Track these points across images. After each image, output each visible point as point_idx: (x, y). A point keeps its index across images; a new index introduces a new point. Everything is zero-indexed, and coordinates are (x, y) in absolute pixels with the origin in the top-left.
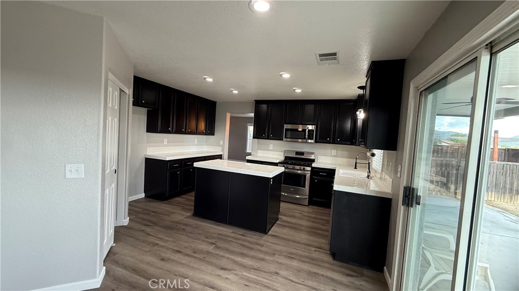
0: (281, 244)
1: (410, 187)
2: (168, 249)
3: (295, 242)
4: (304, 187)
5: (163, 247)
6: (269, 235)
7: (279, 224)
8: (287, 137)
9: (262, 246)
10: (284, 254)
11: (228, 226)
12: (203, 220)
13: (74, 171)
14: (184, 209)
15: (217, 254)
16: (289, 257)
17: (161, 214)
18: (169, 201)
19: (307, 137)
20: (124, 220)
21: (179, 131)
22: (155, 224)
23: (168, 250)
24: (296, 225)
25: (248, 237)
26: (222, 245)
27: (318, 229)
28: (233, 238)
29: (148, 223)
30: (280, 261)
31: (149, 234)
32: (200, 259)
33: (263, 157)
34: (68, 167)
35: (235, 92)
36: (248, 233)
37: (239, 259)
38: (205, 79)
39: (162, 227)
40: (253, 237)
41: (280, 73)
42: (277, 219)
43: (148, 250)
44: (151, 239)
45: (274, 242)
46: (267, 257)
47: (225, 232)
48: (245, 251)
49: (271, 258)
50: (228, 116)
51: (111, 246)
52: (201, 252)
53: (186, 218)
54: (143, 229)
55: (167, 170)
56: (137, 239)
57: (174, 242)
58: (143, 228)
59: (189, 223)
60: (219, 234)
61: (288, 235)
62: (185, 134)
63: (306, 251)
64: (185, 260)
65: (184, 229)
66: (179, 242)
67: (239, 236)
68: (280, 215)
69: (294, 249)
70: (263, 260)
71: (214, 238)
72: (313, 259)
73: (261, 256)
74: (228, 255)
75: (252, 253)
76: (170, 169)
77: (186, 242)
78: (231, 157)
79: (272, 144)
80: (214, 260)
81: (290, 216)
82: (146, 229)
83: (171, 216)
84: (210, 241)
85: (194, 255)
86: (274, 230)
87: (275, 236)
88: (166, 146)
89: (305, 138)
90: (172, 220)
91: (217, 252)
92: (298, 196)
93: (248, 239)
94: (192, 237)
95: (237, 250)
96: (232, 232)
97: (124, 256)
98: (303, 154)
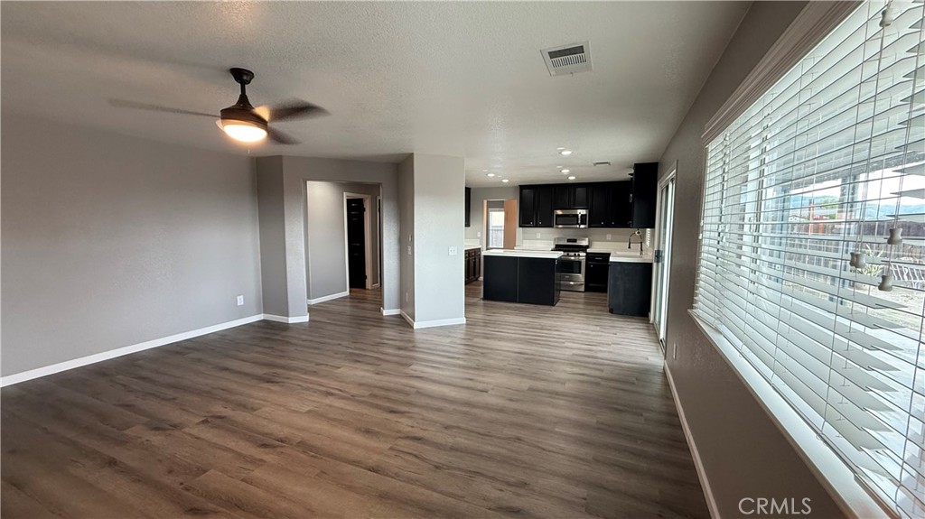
4: (580, 273)
8: (557, 223)
19: (579, 222)
50: (485, 202)
79: (540, 232)
81: (570, 298)
89: (577, 224)
92: (572, 283)
98: (575, 241)
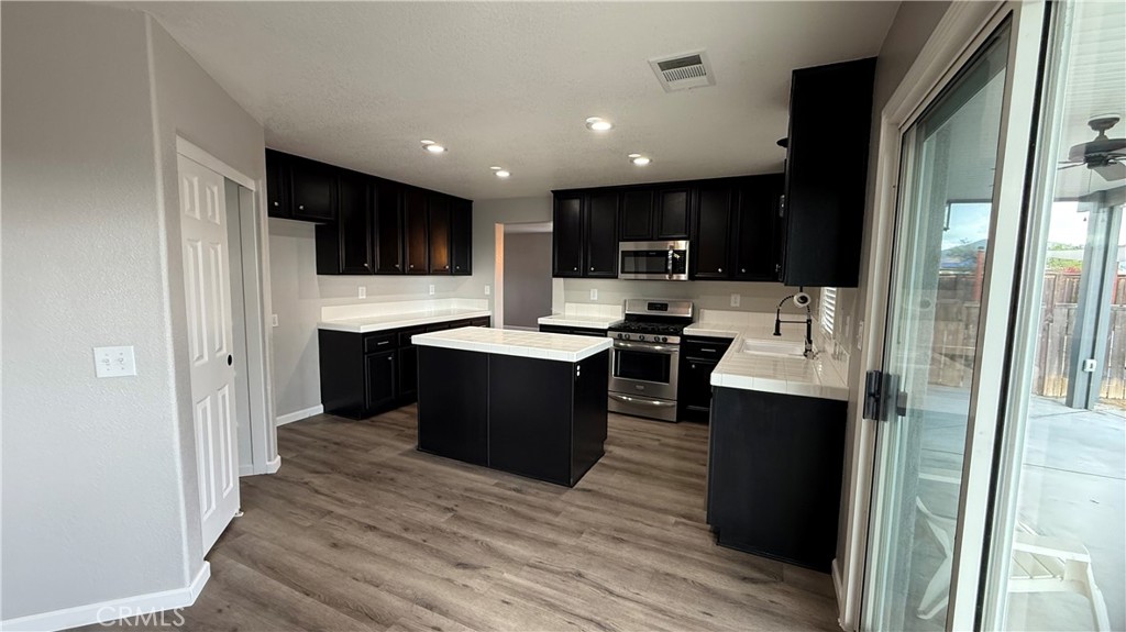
0: (601, 508)
1: (881, 374)
2: (350, 521)
3: (633, 504)
4: (667, 380)
5: (340, 517)
6: (578, 489)
7: (603, 465)
8: (626, 270)
9: (557, 513)
10: (604, 532)
11: (488, 471)
12: (438, 458)
13: (115, 362)
14: (401, 436)
15: (455, 533)
16: (614, 538)
17: (350, 446)
18: (374, 419)
19: (670, 267)
20: (268, 463)
21: (388, 268)
22: (334, 468)
23: (351, 523)
24: (642, 467)
25: (530, 494)
26: (469, 513)
27: (690, 474)
28: (496, 496)
29: (320, 468)
30: (591, 547)
31: (317, 492)
32: (415, 544)
33: (576, 318)
34: (100, 353)
35: (503, 174)
36: (530, 487)
37: (499, 543)
38: (425, 146)
39: (347, 474)
40: (538, 493)
41: (588, 120)
42: (602, 453)
43: (309, 524)
44: (321, 502)
45: (586, 504)
46: (564, 539)
47: (480, 485)
48: (517, 526)
49: (572, 541)
50: (500, 230)
51: (234, 519)
52: (421, 528)
53: (400, 454)
54: (306, 480)
55: (364, 353)
56: (291, 502)
57: (368, 507)
58: (308, 477)
59: (405, 465)
60: (466, 490)
61: (619, 489)
62: (403, 273)
63: (655, 524)
64: (380, 545)
65: (392, 479)
66: (377, 507)
67: (509, 493)
68: (609, 444)
69: (626, 519)
70: (553, 544)
71: (453, 497)
72: (667, 542)
73: (551, 536)
74: (476, 535)
75: (531, 530)
76: (369, 352)
77: (391, 507)
78: (512, 321)
79: (596, 288)
80: (443, 546)
81: (632, 447)
82: (313, 480)
83: (373, 451)
84: (444, 503)
85: (405, 535)
86: (592, 478)
87: (589, 491)
88: (363, 302)
89: (666, 272)
90: (375, 460)
91: (455, 529)
92: (657, 403)
93: (529, 498)
94: (406, 497)
95: (499, 523)
96: (497, 485)
97: (254, 539)
98: (664, 307)
